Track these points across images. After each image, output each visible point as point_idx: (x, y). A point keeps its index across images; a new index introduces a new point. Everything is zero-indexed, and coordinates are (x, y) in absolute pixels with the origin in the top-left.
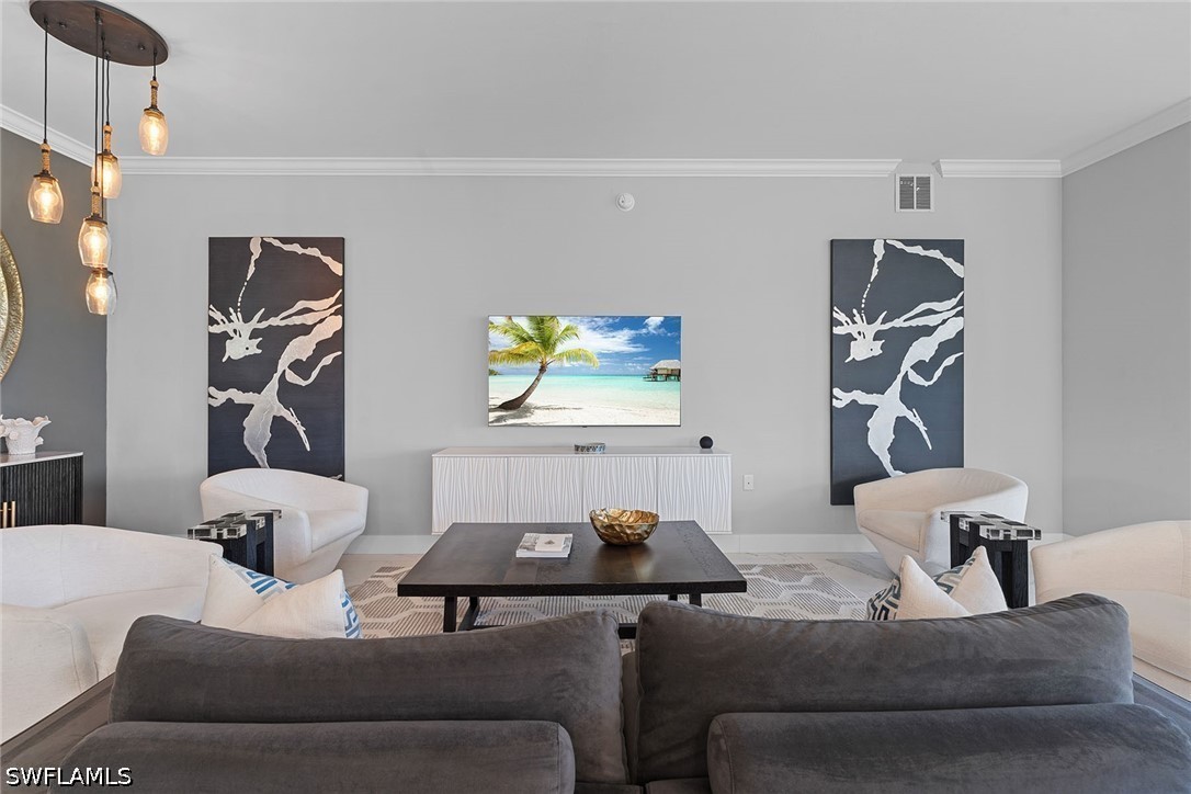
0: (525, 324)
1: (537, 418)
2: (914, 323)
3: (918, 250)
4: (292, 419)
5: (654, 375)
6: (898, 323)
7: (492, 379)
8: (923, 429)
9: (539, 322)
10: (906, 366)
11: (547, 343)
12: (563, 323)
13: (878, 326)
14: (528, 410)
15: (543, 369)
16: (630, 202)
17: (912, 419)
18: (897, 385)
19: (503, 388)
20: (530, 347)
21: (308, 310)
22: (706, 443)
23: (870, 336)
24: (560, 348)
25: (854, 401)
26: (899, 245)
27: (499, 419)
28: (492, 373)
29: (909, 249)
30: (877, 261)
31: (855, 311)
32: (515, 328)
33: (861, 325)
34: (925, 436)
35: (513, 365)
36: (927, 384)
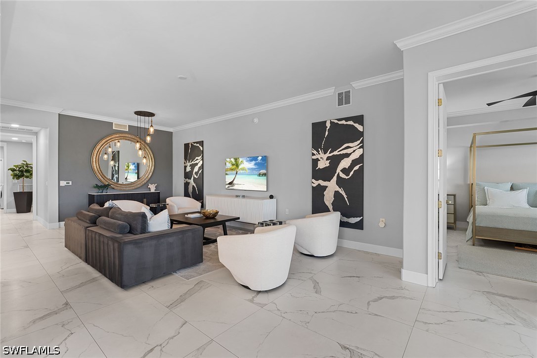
0: (233, 160)
1: (236, 187)
2: (341, 153)
3: (344, 122)
4: (195, 186)
5: (259, 175)
6: (336, 153)
7: (227, 176)
8: (345, 196)
9: (236, 159)
10: (338, 170)
11: (237, 166)
12: (241, 160)
13: (328, 155)
14: (234, 185)
15: (237, 173)
16: (256, 120)
17: (341, 192)
18: (335, 178)
19: (229, 179)
20: (234, 167)
21: (197, 159)
22: (271, 197)
23: (325, 158)
24: (240, 167)
25: (319, 184)
26: (336, 121)
27: (229, 187)
28: (226, 174)
29: (340, 123)
30: (327, 129)
31: (319, 150)
32: (231, 161)
33: (322, 155)
34: (346, 199)
35: (231, 172)
36: (347, 178)
